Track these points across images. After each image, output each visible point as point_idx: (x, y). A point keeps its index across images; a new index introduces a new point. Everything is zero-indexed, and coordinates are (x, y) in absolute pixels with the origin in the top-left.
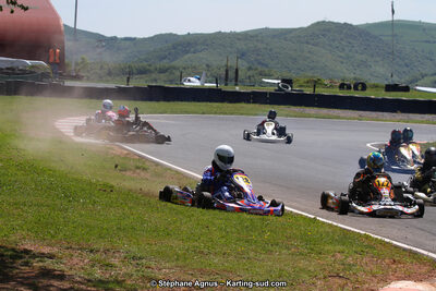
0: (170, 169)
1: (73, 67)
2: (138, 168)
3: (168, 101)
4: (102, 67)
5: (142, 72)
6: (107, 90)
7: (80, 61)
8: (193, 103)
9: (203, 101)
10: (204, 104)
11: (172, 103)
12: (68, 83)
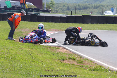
0: (87, 59)
1: (45, 6)
2: (70, 59)
3: (93, 23)
4: (64, 6)
5: (85, 8)
6: (61, 18)
7: (50, 3)
8: (106, 24)
9: (111, 23)
10: (112, 25)
11: (95, 24)
12: (42, 14)
